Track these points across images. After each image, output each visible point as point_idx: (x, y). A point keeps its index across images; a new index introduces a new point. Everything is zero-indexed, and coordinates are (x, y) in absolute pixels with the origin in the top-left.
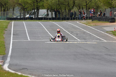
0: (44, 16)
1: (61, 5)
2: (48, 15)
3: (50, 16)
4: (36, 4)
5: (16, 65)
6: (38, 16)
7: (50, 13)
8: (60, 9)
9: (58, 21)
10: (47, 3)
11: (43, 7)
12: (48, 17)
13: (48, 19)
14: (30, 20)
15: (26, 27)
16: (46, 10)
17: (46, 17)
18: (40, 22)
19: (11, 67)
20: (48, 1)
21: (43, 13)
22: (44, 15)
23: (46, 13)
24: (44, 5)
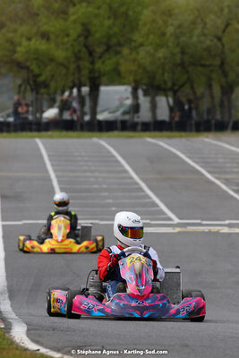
0: (118, 115)
1: (190, 69)
2: (136, 108)
3: (145, 115)
4: (85, 64)
5: (54, 330)
6: (94, 112)
7: (144, 102)
8: (188, 86)
9: (181, 137)
10: (134, 61)
11: (116, 77)
12: (136, 120)
13: (139, 127)
14: (64, 133)
15: (53, 165)
16: (129, 89)
17: (127, 117)
18: (104, 143)
19: (40, 336)
20: (138, 53)
21: (117, 103)
22: (121, 110)
23: (129, 102)
24: (123, 69)
